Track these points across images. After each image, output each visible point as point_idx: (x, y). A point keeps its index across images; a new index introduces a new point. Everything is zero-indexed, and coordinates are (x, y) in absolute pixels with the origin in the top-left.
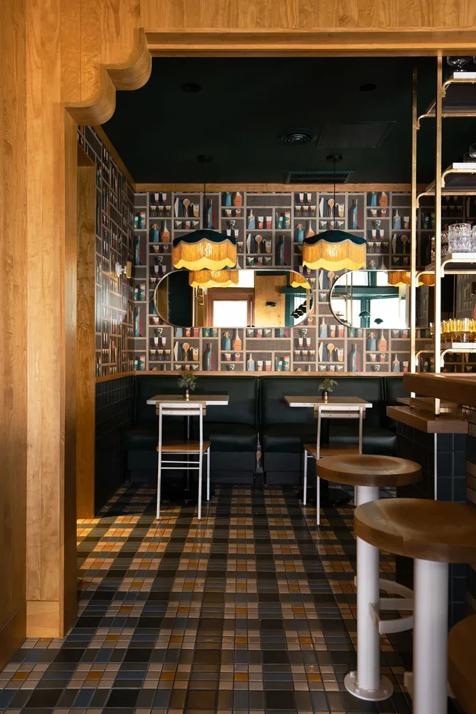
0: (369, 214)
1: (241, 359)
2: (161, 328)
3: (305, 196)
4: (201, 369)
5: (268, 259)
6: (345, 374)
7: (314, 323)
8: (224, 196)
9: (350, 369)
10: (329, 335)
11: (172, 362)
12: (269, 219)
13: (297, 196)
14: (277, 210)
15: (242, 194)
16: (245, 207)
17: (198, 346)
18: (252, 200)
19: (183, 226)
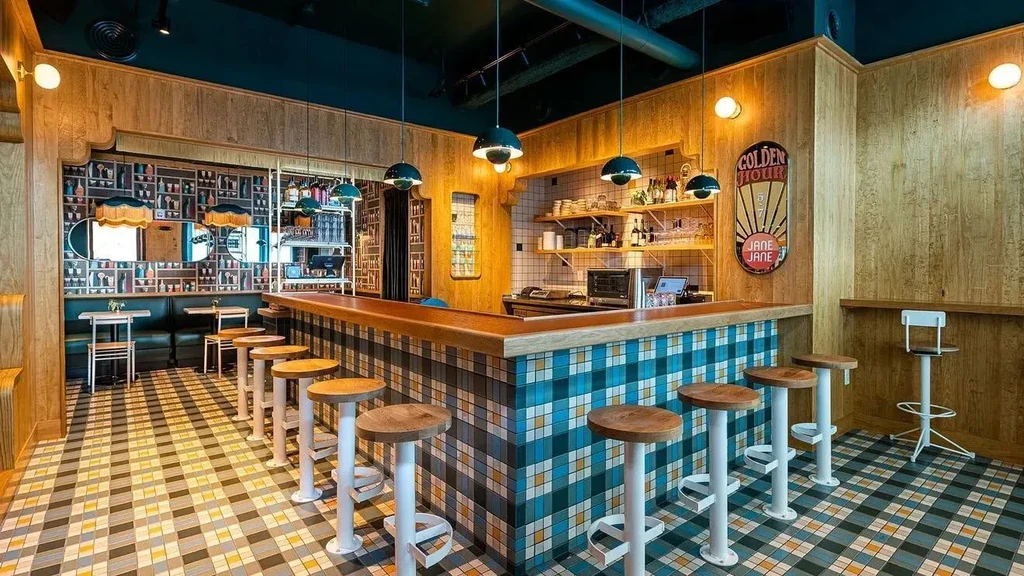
0: (255, 189)
1: (154, 284)
2: (76, 262)
3: (207, 173)
4: (116, 291)
5: (176, 214)
6: (239, 291)
7: (214, 259)
8: (136, 165)
9: (242, 289)
10: (226, 267)
11: (88, 288)
12: (176, 186)
13: (200, 172)
14: (183, 181)
15: (153, 166)
16: (156, 176)
17: (113, 275)
18: (160, 171)
19: (98, 184)
